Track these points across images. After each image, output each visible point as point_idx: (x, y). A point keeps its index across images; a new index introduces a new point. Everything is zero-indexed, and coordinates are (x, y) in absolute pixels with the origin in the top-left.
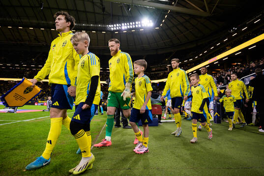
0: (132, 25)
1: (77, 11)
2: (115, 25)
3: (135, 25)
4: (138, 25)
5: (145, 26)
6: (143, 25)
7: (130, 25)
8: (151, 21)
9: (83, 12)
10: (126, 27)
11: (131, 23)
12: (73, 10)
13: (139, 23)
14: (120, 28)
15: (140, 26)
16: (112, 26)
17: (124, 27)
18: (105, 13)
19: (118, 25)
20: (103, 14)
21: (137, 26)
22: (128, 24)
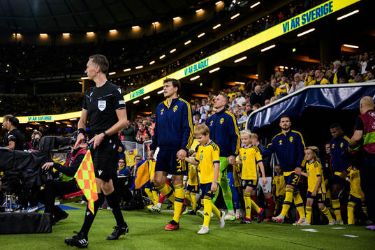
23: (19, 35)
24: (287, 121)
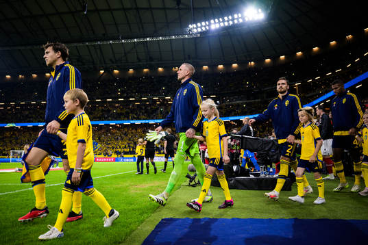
0: (228, 21)
1: (137, 9)
2: (199, 25)
3: (233, 20)
4: (237, 19)
5: (251, 19)
6: (247, 19)
7: (224, 21)
8: (260, 10)
9: (147, 9)
10: (217, 26)
11: (226, 18)
12: (130, 9)
13: (240, 15)
14: (207, 28)
15: (241, 21)
16: (195, 26)
17: (215, 25)
18: (181, 6)
19: (203, 24)
20: (179, 9)
21: (236, 21)
22: (221, 20)
23: (252, 63)
24: (283, 84)
